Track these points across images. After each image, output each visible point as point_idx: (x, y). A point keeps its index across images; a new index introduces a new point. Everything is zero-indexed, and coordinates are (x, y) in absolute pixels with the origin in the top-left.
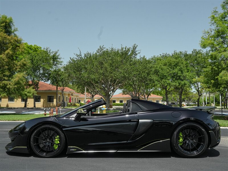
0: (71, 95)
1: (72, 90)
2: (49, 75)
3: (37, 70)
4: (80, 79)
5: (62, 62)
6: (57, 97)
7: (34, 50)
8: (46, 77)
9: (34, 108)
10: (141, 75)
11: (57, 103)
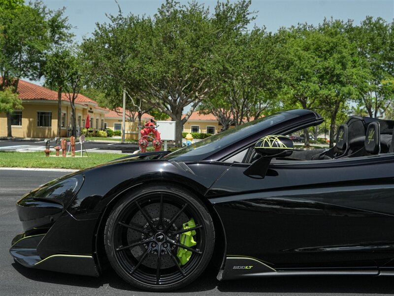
0: (89, 111)
1: (92, 101)
2: (41, 66)
3: (13, 52)
4: (122, 73)
5: (72, 35)
6: (59, 114)
7: (7, 5)
8: (35, 68)
9: (9, 138)
10: (264, 67)
11: (60, 129)
